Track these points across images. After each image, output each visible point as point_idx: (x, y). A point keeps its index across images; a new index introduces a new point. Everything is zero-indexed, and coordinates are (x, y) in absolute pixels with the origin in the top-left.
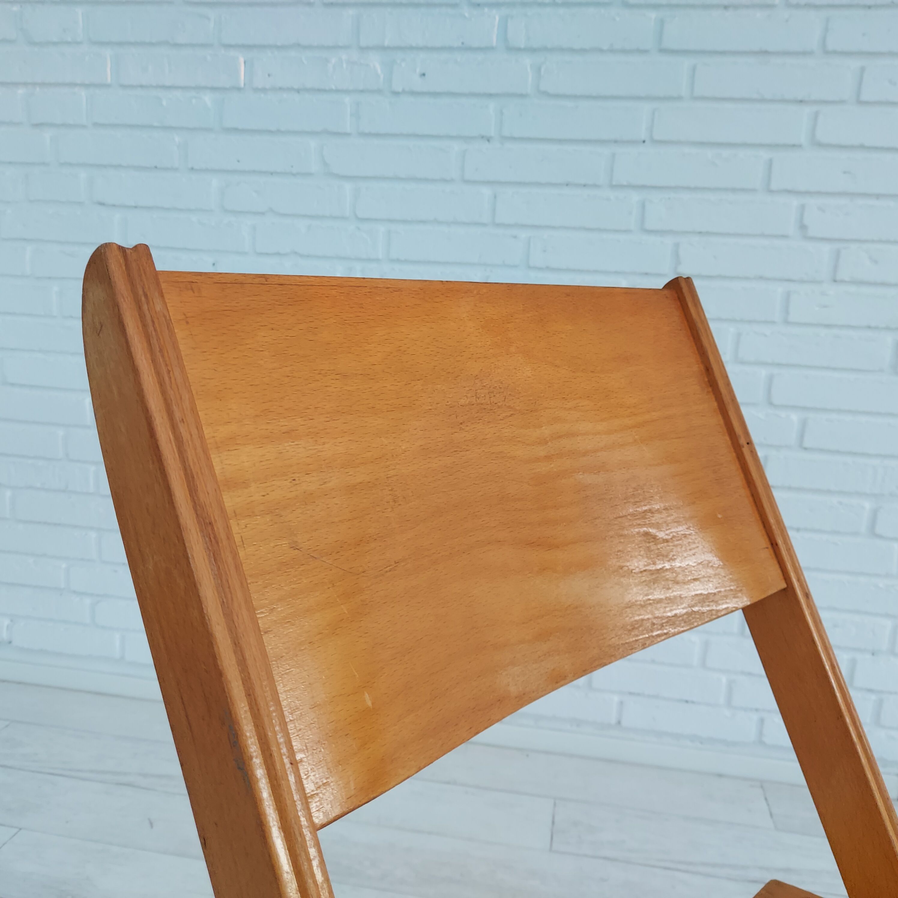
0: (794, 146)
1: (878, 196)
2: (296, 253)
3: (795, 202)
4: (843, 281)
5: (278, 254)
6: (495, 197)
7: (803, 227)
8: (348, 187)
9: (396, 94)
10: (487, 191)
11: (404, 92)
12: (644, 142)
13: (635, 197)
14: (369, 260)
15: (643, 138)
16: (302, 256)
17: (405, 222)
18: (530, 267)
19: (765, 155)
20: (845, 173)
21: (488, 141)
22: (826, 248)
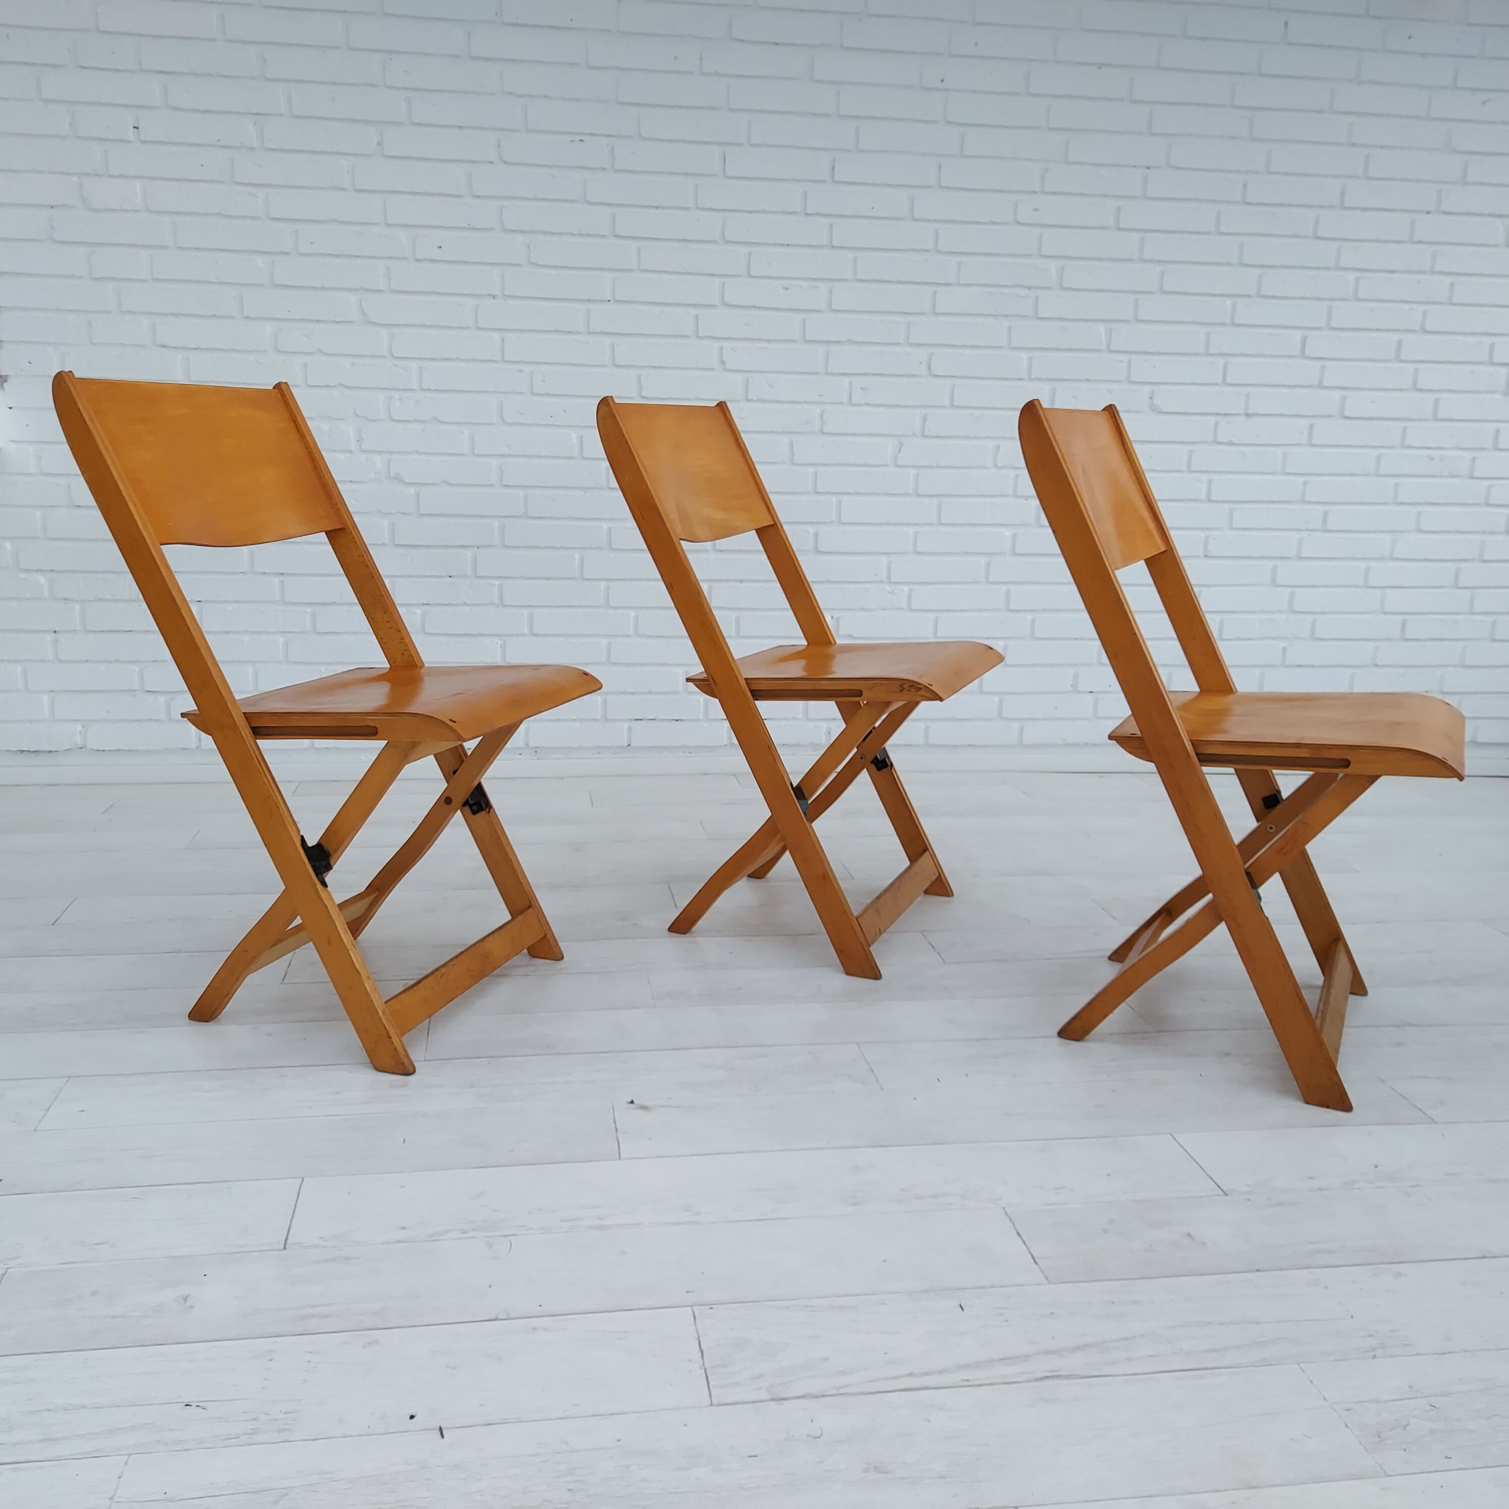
0: (711, 305)
1: (769, 341)
2: (342, 385)
3: (716, 345)
4: (752, 400)
5: (328, 386)
6: (503, 340)
7: (723, 362)
8: (384, 332)
9: (419, 260)
10: (496, 336)
11: (426, 260)
12: (609, 301)
13: (607, 341)
14: (405, 390)
15: (609, 299)
16: (347, 387)
17: (432, 359)
18: (533, 394)
19: (693, 311)
20: (746, 324)
21: (494, 298)
22: (739, 377)
